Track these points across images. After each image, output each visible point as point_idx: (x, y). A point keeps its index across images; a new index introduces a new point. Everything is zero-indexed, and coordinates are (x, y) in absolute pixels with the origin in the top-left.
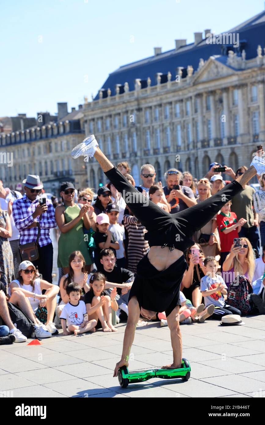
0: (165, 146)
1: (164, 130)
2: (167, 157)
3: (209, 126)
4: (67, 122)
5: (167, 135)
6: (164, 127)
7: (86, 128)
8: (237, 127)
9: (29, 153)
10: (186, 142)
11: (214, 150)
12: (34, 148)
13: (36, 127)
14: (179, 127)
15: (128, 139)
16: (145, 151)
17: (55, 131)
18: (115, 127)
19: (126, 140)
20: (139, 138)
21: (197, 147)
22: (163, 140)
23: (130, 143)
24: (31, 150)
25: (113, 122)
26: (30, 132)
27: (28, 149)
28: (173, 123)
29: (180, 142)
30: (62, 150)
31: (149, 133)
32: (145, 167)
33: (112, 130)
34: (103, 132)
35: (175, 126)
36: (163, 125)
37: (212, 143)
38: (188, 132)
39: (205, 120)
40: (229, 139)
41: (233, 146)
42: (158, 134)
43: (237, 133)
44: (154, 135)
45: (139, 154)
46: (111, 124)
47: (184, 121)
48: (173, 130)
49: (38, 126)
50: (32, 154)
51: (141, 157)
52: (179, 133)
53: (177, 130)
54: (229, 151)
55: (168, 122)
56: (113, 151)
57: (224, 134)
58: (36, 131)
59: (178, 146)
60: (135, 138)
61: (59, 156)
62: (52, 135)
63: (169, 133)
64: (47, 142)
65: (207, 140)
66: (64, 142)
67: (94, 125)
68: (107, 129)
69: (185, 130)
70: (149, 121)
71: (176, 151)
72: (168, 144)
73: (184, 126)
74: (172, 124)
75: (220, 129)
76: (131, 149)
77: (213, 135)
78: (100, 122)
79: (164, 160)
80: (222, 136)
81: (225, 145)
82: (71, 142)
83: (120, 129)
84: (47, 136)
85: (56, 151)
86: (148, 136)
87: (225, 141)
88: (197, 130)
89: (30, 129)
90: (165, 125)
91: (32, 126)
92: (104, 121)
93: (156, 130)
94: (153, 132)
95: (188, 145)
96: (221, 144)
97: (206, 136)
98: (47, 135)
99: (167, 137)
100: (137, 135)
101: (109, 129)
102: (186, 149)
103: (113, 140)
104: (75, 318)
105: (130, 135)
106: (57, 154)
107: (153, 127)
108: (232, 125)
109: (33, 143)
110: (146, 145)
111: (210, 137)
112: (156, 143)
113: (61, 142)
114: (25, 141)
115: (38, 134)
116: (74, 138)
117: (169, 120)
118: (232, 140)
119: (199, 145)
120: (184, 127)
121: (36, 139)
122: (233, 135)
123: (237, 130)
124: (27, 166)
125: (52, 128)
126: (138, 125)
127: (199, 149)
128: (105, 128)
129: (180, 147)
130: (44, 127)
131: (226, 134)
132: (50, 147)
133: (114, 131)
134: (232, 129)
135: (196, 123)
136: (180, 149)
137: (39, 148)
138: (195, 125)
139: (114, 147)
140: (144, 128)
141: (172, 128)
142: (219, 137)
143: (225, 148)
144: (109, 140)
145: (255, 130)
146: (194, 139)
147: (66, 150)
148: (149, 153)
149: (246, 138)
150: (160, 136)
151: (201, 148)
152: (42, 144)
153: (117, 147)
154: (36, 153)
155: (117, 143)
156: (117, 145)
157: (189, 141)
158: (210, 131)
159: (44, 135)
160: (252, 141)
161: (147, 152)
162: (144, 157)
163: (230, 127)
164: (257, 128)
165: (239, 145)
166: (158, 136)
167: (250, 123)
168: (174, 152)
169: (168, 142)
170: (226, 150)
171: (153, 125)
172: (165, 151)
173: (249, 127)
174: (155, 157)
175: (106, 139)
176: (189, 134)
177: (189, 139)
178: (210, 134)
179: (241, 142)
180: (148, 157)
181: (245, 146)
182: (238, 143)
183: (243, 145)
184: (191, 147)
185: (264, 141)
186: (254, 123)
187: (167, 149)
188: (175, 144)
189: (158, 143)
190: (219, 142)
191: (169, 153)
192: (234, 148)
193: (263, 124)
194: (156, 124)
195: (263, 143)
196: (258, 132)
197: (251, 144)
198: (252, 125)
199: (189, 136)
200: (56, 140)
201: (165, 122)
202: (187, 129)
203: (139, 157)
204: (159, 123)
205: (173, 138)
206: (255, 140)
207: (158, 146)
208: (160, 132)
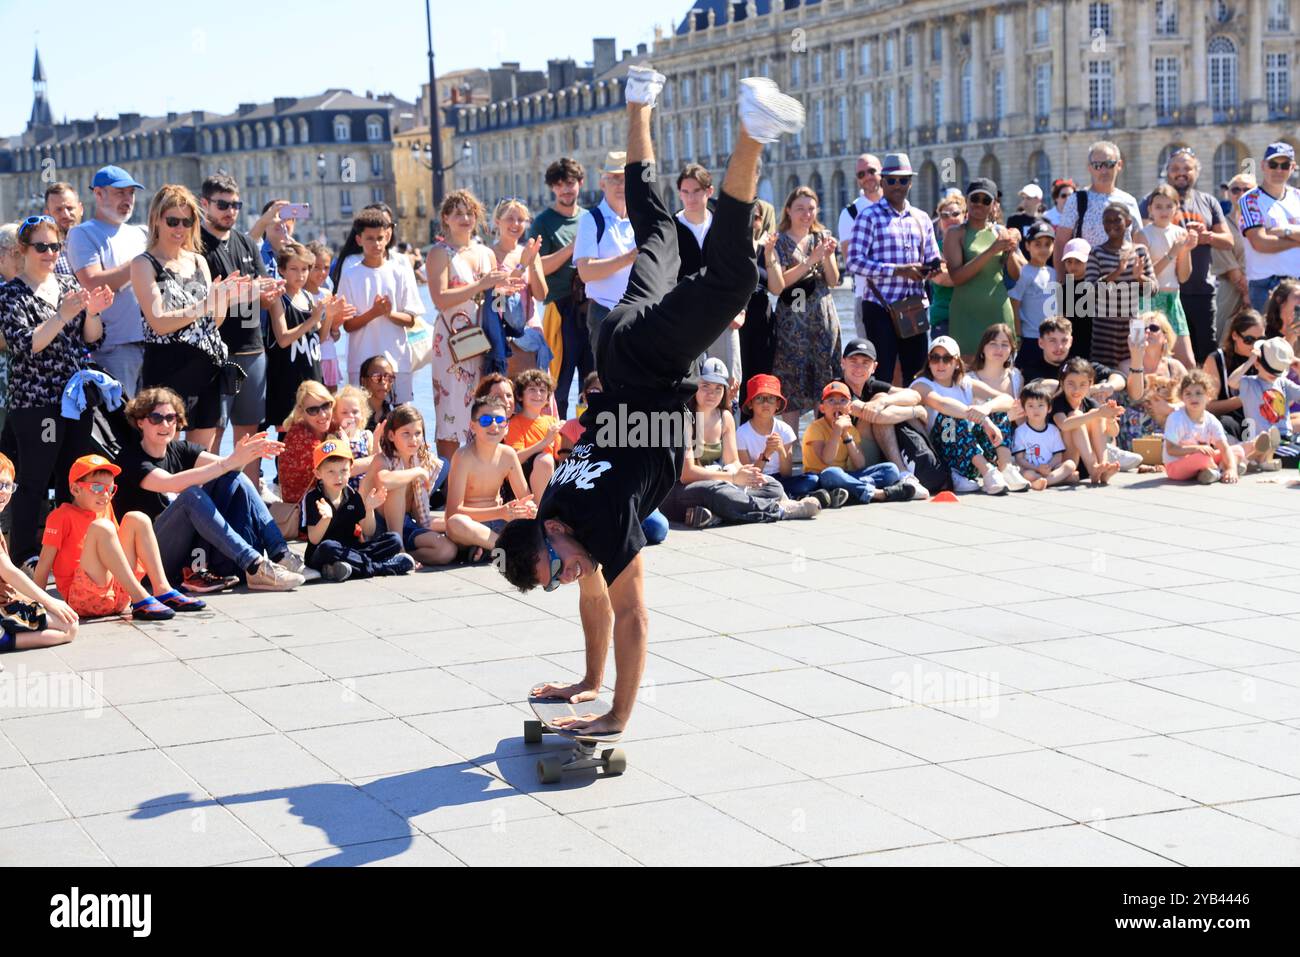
0: (834, 139)
1: (832, 104)
2: (838, 164)
3: (937, 96)
4: (615, 81)
5: (841, 113)
6: (834, 97)
8: (999, 99)
9: (527, 150)
10: (883, 130)
11: (947, 148)
12: (539, 138)
13: (544, 92)
14: (868, 97)
16: (788, 150)
17: (588, 103)
18: (723, 94)
21: (907, 142)
22: (830, 125)
24: (533, 144)
25: (717, 84)
26: (532, 101)
27: (527, 141)
28: (855, 89)
29: (869, 131)
30: (601, 144)
33: (716, 101)
34: (696, 105)
35: (858, 96)
36: (831, 91)
37: (942, 134)
38: (887, 109)
39: (928, 81)
40: (981, 125)
41: (990, 141)
42: (820, 113)
43: (999, 112)
46: (714, 89)
47: (880, 83)
48: (854, 103)
49: (550, 91)
50: (533, 152)
51: (779, 162)
52: (868, 111)
53: (863, 104)
54: (982, 153)
55: (844, 85)
56: (717, 149)
57: (969, 115)
58: (543, 100)
59: (863, 140)
61: (594, 158)
62: (581, 110)
63: (844, 109)
64: (568, 125)
65: (930, 126)
66: (608, 126)
67: (676, 89)
68: (703, 98)
69: (882, 104)
70: (800, 82)
71: (858, 150)
72: (842, 134)
73: (880, 95)
74: (853, 89)
75: (960, 104)
77: (945, 116)
78: (688, 84)
79: (832, 170)
80: (965, 119)
81: (972, 139)
84: (568, 114)
85: (589, 146)
87: (973, 131)
88: (908, 104)
89: (531, 96)
90: (836, 92)
91: (536, 90)
92: (698, 81)
95: (888, 138)
96: (962, 137)
97: (929, 117)
98: (569, 111)
99: (841, 119)
101: (709, 98)
102: (883, 147)
103: (717, 124)
106: (590, 154)
107: (809, 95)
108: (989, 93)
109: (537, 127)
111: (938, 120)
113: (601, 127)
114: (521, 123)
115: (550, 107)
117: (845, 81)
118: (989, 128)
119: (913, 137)
120: (879, 97)
121: (543, 120)
122: (990, 116)
123: (999, 105)
124: (523, 179)
125: (580, 95)
127: (913, 146)
128: (699, 97)
129: (869, 141)
130: (562, 93)
131: (975, 113)
132: (575, 135)
133: (719, 104)
134: (989, 104)
135: (908, 87)
136: (869, 145)
137: (551, 138)
138: (904, 92)
139: (719, 140)
141: (851, 98)
142: (958, 120)
143: (970, 146)
144: (709, 122)
145: (1041, 107)
146: (900, 124)
147: (611, 144)
148: (799, 154)
149: (1020, 124)
150: (824, 117)
151: (916, 144)
152: (556, 129)
153: (726, 139)
154: (544, 149)
155: (726, 130)
156: (726, 134)
157: (890, 129)
158: (938, 107)
159: (562, 110)
160: (1032, 130)
161: (793, 151)
162: (785, 163)
163: (984, 96)
164: (1046, 103)
165: (1004, 139)
166: (818, 117)
167: (1031, 90)
168: (855, 153)
169: (842, 130)
170: (974, 149)
171: (809, 90)
172: (835, 151)
173: (1026, 100)
174: (811, 164)
175: (701, 121)
176: (890, 112)
177: (890, 124)
178: (938, 113)
179: (1007, 133)
180: (795, 162)
181: (1017, 142)
182: (1001, 134)
183: (1013, 139)
184: (894, 141)
185: (1060, 131)
186: (1038, 91)
187: (839, 146)
188: (858, 135)
189: (818, 133)
190: (958, 131)
191: (844, 154)
192: (993, 145)
193: (1058, 93)
194: (816, 89)
195: (1057, 135)
196: (1046, 110)
197: (1030, 137)
198: (1035, 92)
199: (890, 118)
200: (588, 122)
201: (836, 85)
202: (886, 102)
203: (775, 161)
204: (822, 88)
205: (854, 121)
206: (1041, 129)
207: (818, 138)
208: (824, 107)
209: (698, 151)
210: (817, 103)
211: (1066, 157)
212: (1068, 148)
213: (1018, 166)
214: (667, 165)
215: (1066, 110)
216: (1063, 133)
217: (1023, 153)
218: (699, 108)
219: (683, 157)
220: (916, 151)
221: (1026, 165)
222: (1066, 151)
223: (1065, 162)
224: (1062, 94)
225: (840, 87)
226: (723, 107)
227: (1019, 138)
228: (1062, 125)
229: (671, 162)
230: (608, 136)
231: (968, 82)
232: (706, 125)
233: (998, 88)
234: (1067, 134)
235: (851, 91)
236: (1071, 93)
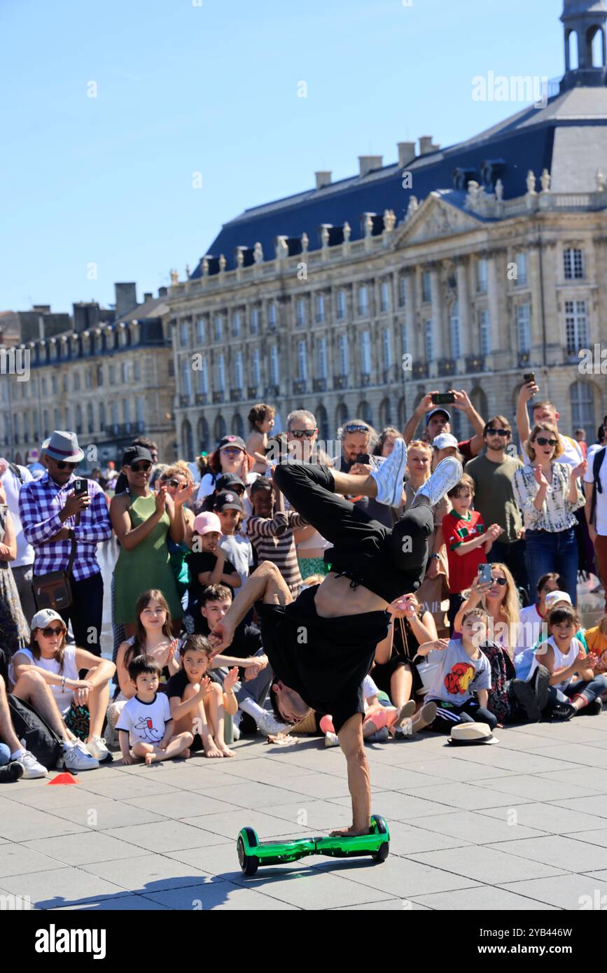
0: (337, 375)
1: (335, 342)
2: (341, 397)
3: (428, 334)
4: (135, 322)
5: (343, 351)
6: (336, 334)
7: (175, 335)
8: (484, 336)
9: (55, 387)
10: (381, 365)
11: (438, 383)
12: (65, 376)
13: (70, 333)
14: (366, 336)
15: (262, 359)
16: (295, 384)
17: (111, 342)
18: (234, 333)
19: (257, 361)
20: (284, 358)
21: (402, 376)
22: (333, 362)
23: (266, 367)
24: (60, 381)
25: (229, 325)
26: (58, 342)
27: (54, 379)
28: (354, 328)
29: (368, 367)
30: (123, 380)
31: (304, 347)
32: (296, 416)
33: (228, 339)
34: (210, 344)
35: (357, 334)
36: (333, 330)
37: (434, 369)
38: (384, 346)
39: (420, 321)
40: (469, 360)
41: (477, 375)
42: (324, 350)
43: (485, 348)
44: (315, 351)
45: (283, 390)
46: (226, 329)
47: (377, 323)
48: (353, 342)
49: (75, 332)
50: (60, 388)
51: (287, 396)
52: (367, 349)
53: (362, 342)
54: (470, 386)
55: (344, 324)
56: (230, 384)
57: (458, 352)
58: (69, 340)
59: (363, 375)
60: (275, 357)
61: (117, 394)
62: (105, 350)
63: (345, 346)
64: (92, 363)
65: (423, 362)
66: (129, 364)
67: (191, 329)
68: (217, 337)
69: (379, 342)
70: (305, 321)
71: (359, 385)
72: (344, 370)
73: (377, 333)
74: (352, 328)
75: (450, 341)
76: (267, 381)
77: (436, 353)
78: (202, 324)
79: (336, 402)
80: (455, 355)
81: (461, 374)
82: (142, 364)
83: (245, 338)
84: (92, 353)
85: (112, 383)
86: (303, 354)
87: (461, 366)
88: (403, 342)
89: (59, 336)
90: (337, 331)
91: (62, 331)
92: (211, 322)
93: (319, 340)
94: (313, 345)
95: (385, 373)
96: (452, 372)
97: (421, 354)
98: (93, 350)
99: (343, 356)
100: (279, 349)
101: (222, 336)
102: (381, 382)
103: (230, 361)
104: (147, 729)
105: (265, 351)
106: (113, 390)
107: (313, 334)
108: (476, 331)
109: (64, 365)
110: (298, 372)
111: (430, 356)
112: (319, 368)
113: (123, 365)
114: (48, 362)
115: (75, 347)
116: (150, 357)
117: (345, 321)
118: (476, 363)
119: (408, 372)
120: (376, 336)
121: (69, 359)
122: (476, 352)
123: (485, 342)
124: (51, 414)
125: (103, 335)
126: (282, 331)
127: (408, 380)
128: (212, 336)
129: (368, 376)
130: (87, 334)
131: (463, 350)
132: (99, 373)
133: (231, 343)
134: (476, 341)
135: (402, 326)
136: (369, 380)
137: (76, 375)
138: (399, 331)
139: (232, 376)
140: (293, 337)
141: (351, 336)
142: (448, 356)
143: (459, 380)
144: (222, 360)
145: (523, 344)
146: (396, 360)
147: (132, 380)
148: (305, 388)
149: (505, 359)
150: (327, 354)
151: (410, 378)
152: (81, 367)
153: (238, 375)
154: (71, 387)
155: (238, 366)
156: (238, 371)
157: (387, 365)
158: (430, 344)
159: (86, 350)
160: (515, 365)
161: (300, 386)
162: (293, 397)
163: (470, 336)
164: (527, 340)
165: (490, 374)
166: (322, 354)
167: (513, 328)
168: (356, 387)
169: (343, 365)
170: (462, 383)
171: (313, 330)
172: (338, 385)
173: (509, 337)
174: (317, 397)
175: (215, 358)
176: (387, 349)
177: (387, 360)
178: (430, 350)
179: (493, 368)
180: (301, 397)
181: (502, 376)
182: (487, 369)
183: (498, 373)
184: (391, 376)
185: (540, 366)
186: (519, 329)
187: (341, 381)
188: (358, 370)
189: (322, 368)
190: (447, 366)
191: (346, 388)
192: (480, 379)
193: (537, 332)
194: (318, 329)
195: (538, 369)
196: (527, 347)
197: (514, 372)
198: (517, 332)
199: (387, 355)
200: (111, 360)
201: (338, 325)
202: (383, 340)
203: (283, 395)
204: (324, 327)
205: (354, 358)
206: (523, 364)
207: (322, 373)
208: (327, 344)
209: (213, 386)
210: (321, 342)
211: (546, 390)
212: (548, 381)
213: (503, 398)
214: (185, 400)
215: (545, 347)
216: (544, 368)
217: (508, 386)
218: (212, 346)
219: (199, 392)
220: (411, 386)
221: (510, 398)
222: (546, 385)
223: (546, 394)
224: (541, 333)
225: (341, 327)
226: (235, 345)
227: (503, 373)
228: (542, 360)
229: (187, 397)
230: (129, 373)
231: (456, 321)
232: (220, 363)
233: (483, 326)
234: (547, 369)
235: (351, 330)
236: (548, 332)
